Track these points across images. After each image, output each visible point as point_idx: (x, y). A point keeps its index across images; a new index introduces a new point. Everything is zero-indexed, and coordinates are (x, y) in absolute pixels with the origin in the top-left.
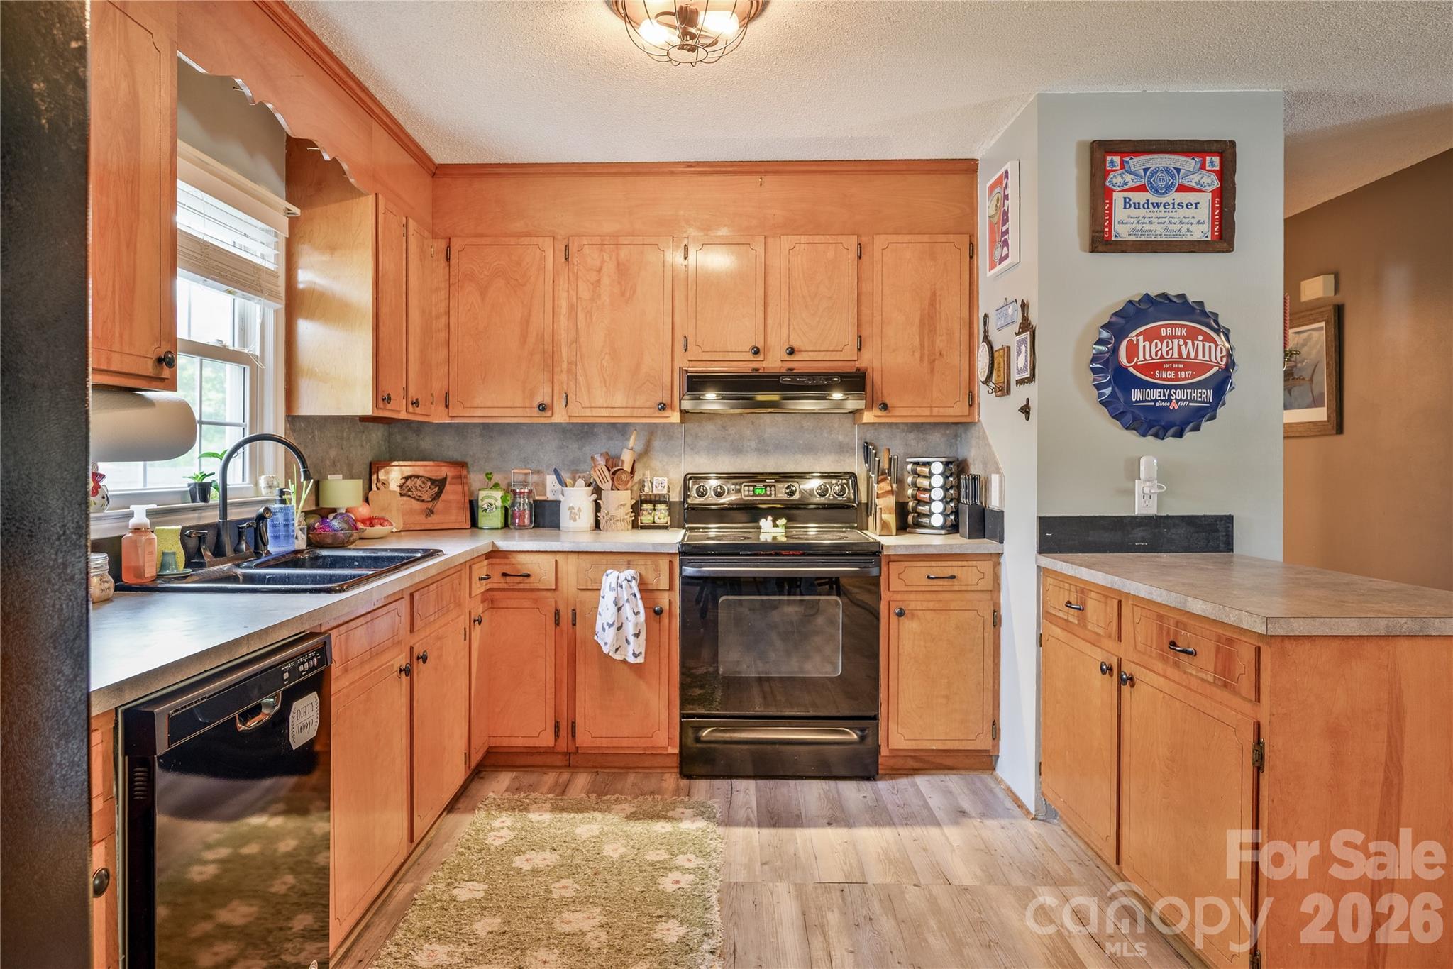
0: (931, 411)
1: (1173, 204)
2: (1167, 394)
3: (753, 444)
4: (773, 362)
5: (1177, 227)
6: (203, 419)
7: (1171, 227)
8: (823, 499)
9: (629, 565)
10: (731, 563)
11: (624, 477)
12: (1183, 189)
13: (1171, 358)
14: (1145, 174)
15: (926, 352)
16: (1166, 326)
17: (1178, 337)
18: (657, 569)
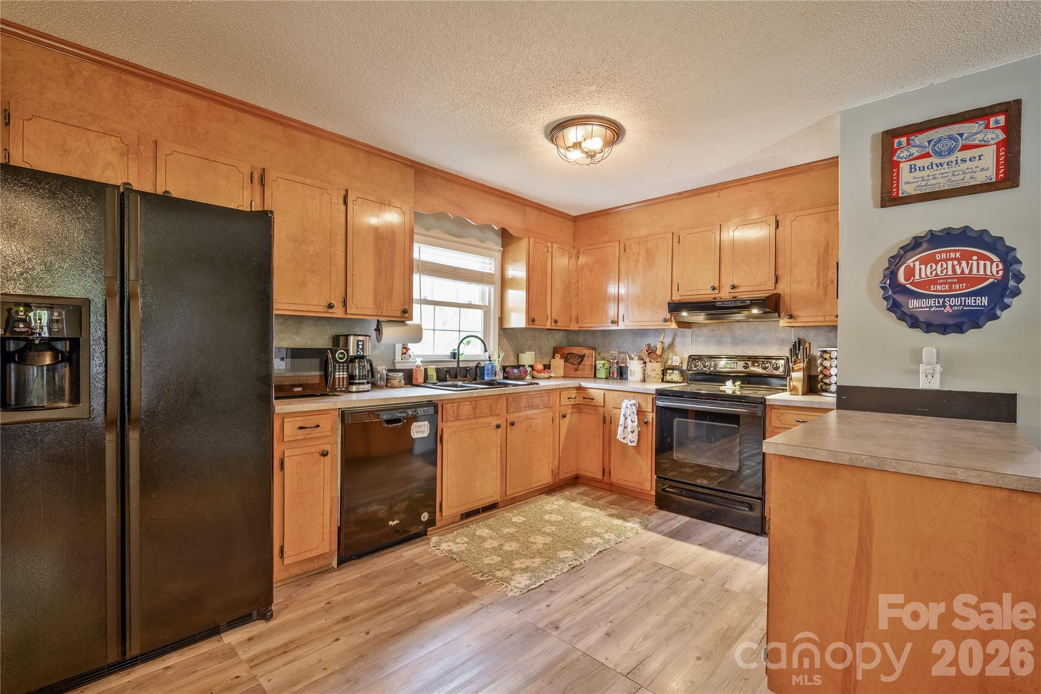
0: (825, 318)
1: (957, 161)
2: (941, 302)
3: (729, 340)
4: (725, 294)
5: (961, 177)
6: (435, 328)
7: (954, 178)
8: (764, 371)
9: (634, 398)
10: (675, 401)
11: (654, 356)
12: (965, 148)
13: (945, 275)
14: (929, 145)
15: (822, 282)
16: (940, 253)
17: (952, 259)
18: (646, 400)
